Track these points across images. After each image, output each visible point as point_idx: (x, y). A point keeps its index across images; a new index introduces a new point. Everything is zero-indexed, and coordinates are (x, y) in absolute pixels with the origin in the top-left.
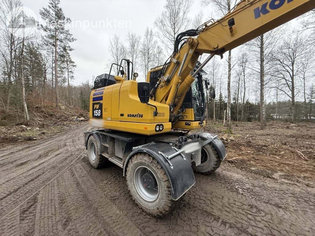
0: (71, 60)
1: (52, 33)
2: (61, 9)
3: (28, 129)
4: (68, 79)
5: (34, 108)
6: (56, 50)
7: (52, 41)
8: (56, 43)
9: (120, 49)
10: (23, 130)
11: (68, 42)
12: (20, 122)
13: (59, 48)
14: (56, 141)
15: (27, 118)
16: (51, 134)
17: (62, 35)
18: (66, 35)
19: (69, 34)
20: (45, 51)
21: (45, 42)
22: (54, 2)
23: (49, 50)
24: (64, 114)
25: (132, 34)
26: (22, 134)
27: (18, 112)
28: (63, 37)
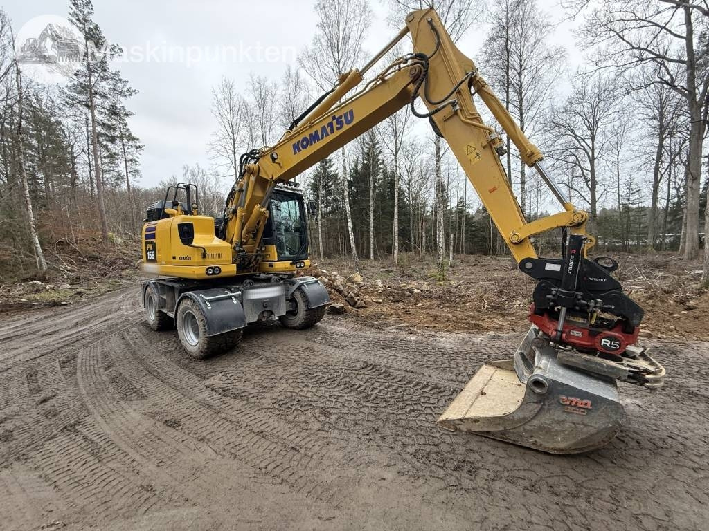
0: (130, 134)
1: (82, 80)
2: (96, 28)
3: (48, 287)
4: (127, 176)
5: (54, 243)
6: (93, 116)
7: (82, 98)
8: (92, 102)
9: (236, 109)
10: (38, 291)
11: (119, 96)
12: (28, 276)
13: (99, 111)
14: (103, 304)
15: (41, 265)
16: (95, 295)
17: (104, 82)
18: (113, 82)
19: (120, 80)
20: (69, 119)
21: (68, 100)
22: (81, 12)
23: (79, 118)
24: (121, 256)
25: (259, 77)
26: (37, 296)
27: (20, 253)
28: (107, 87)
